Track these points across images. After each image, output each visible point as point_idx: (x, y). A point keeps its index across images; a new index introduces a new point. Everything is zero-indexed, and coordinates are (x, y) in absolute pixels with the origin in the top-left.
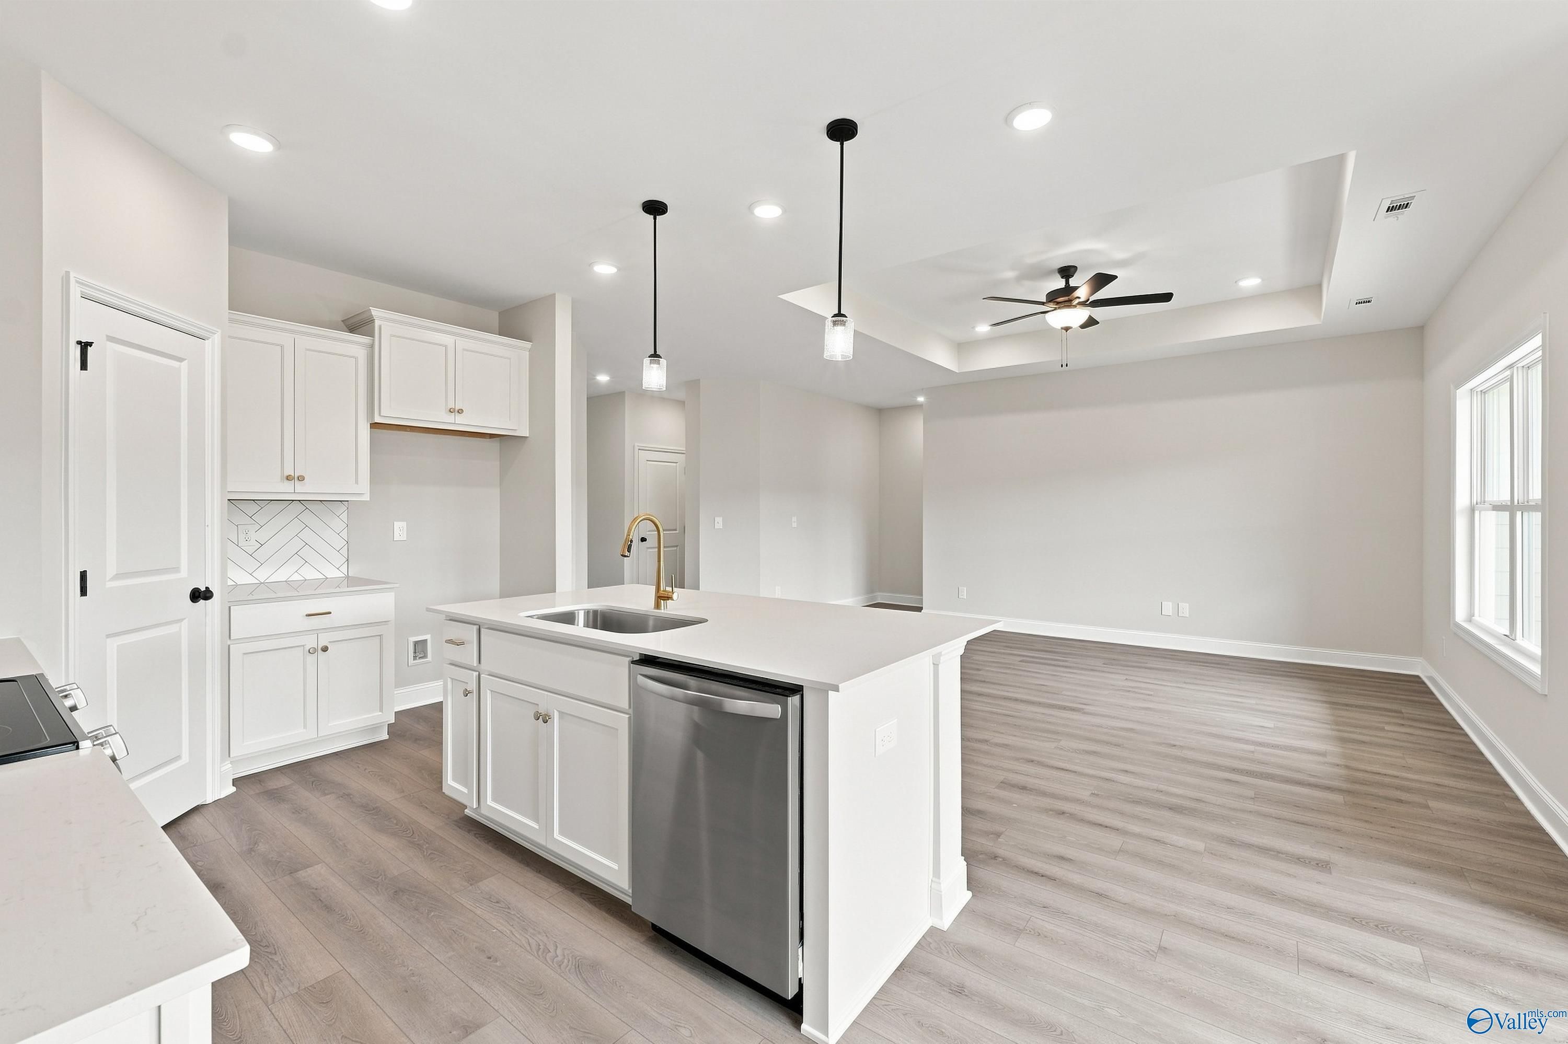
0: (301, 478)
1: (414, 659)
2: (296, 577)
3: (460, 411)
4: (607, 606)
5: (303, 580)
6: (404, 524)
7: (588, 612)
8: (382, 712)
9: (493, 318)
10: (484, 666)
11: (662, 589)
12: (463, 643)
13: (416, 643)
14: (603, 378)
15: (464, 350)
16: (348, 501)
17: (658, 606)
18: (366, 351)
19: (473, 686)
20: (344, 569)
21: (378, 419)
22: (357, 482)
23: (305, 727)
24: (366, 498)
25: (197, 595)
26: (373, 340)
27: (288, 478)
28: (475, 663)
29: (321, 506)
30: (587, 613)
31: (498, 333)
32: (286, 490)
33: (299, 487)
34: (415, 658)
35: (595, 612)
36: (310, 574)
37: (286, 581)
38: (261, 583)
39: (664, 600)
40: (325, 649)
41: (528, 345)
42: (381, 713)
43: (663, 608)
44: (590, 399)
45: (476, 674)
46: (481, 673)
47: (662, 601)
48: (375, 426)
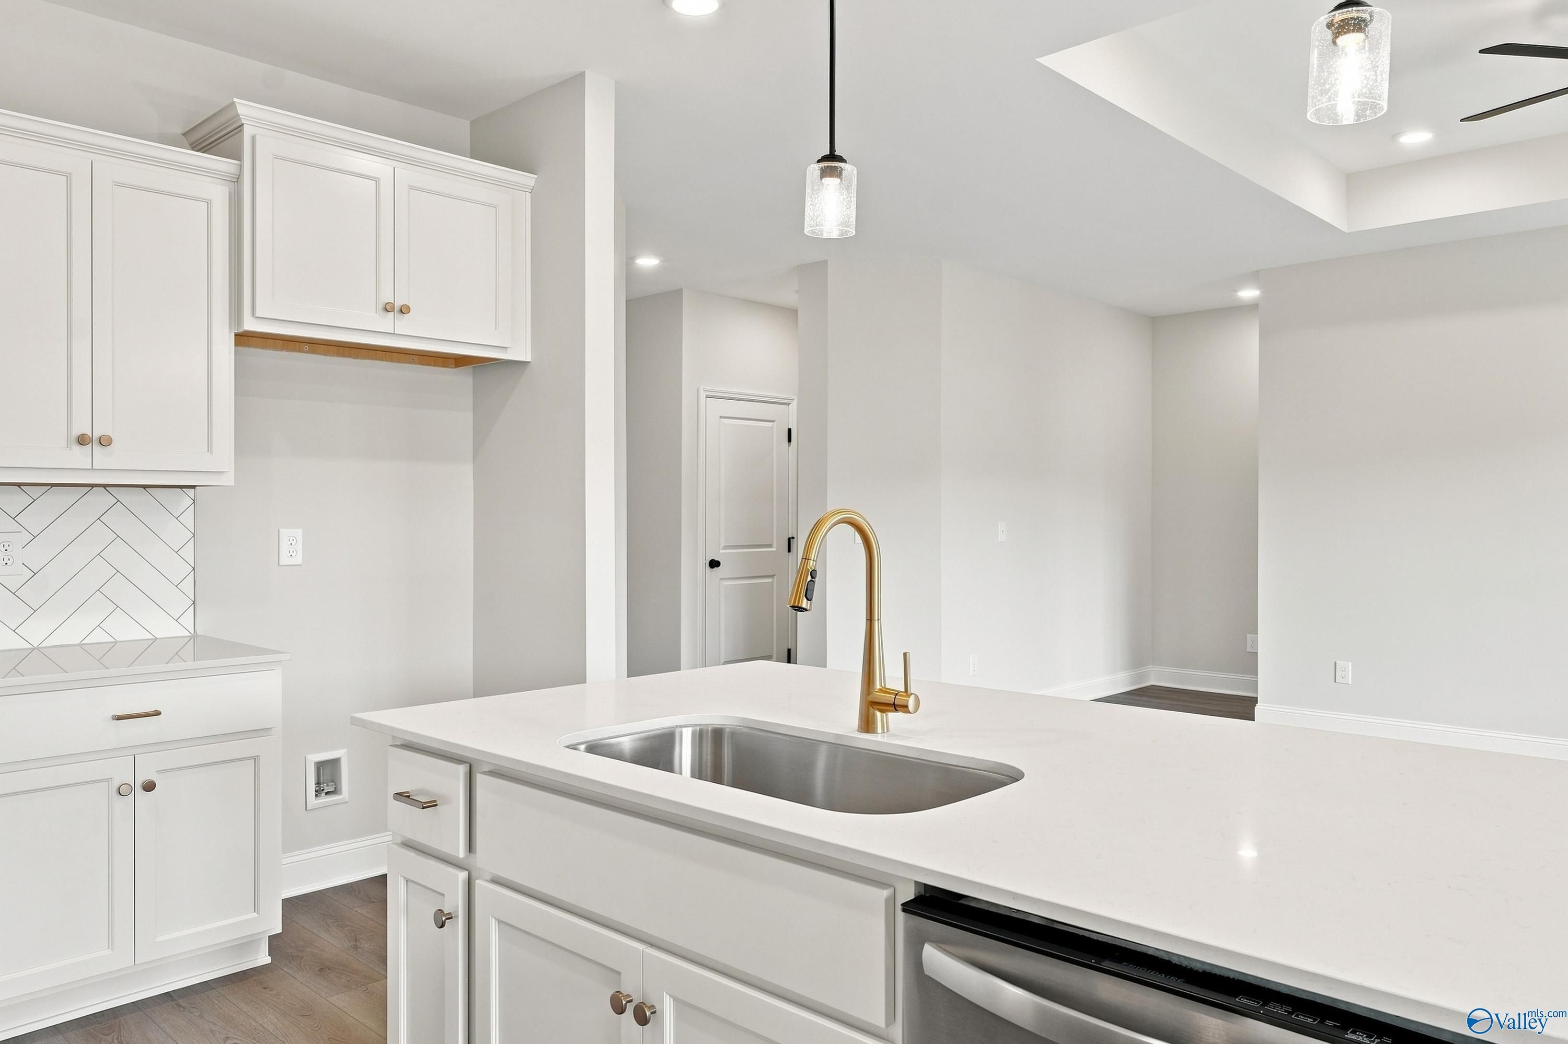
0: (105, 442)
1: (316, 796)
3: (404, 310)
4: (744, 719)
5: (114, 642)
6: (299, 533)
7: (701, 732)
8: (258, 913)
9: (462, 128)
10: (483, 859)
11: (878, 686)
12: (432, 804)
13: (320, 766)
14: (647, 262)
15: (411, 188)
16: (193, 487)
17: (867, 725)
18: (227, 189)
19: (456, 902)
20: (188, 620)
21: (250, 325)
22: (210, 449)
23: (111, 944)
24: (228, 480)
26: (241, 167)
27: (81, 440)
28: (461, 853)
29: (143, 495)
30: (699, 736)
31: (469, 156)
32: (77, 464)
33: (102, 458)
34: (318, 793)
35: (718, 734)
36: (124, 630)
37: (80, 645)
38: (34, 649)
39: (882, 711)
40: (149, 787)
41: (528, 179)
42: (255, 915)
43: (879, 730)
44: (628, 302)
45: (463, 875)
46: (474, 874)
47: (878, 714)
48: (244, 339)
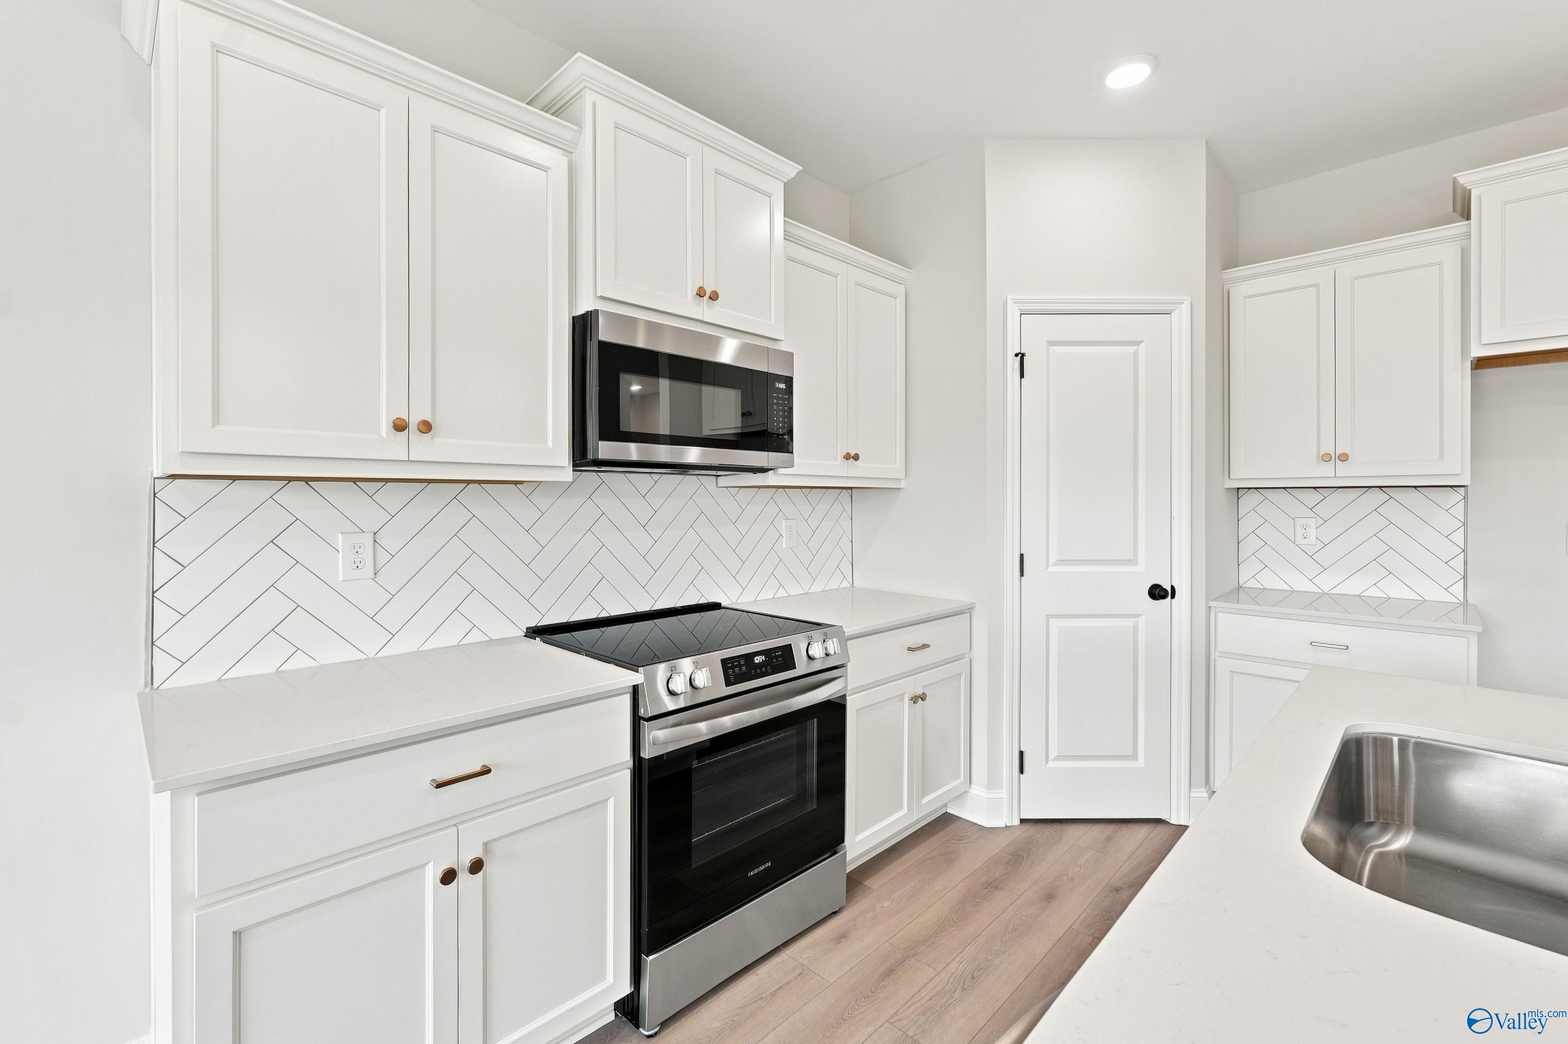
0: (1344, 458)
2: (1374, 592)
20: (1457, 591)
21: (1478, 352)
24: (1464, 480)
25: (1157, 593)
26: (1470, 225)
27: (1326, 458)
32: (1324, 474)
36: (1395, 590)
37: (1359, 596)
38: (1324, 593)
48: (1476, 362)
